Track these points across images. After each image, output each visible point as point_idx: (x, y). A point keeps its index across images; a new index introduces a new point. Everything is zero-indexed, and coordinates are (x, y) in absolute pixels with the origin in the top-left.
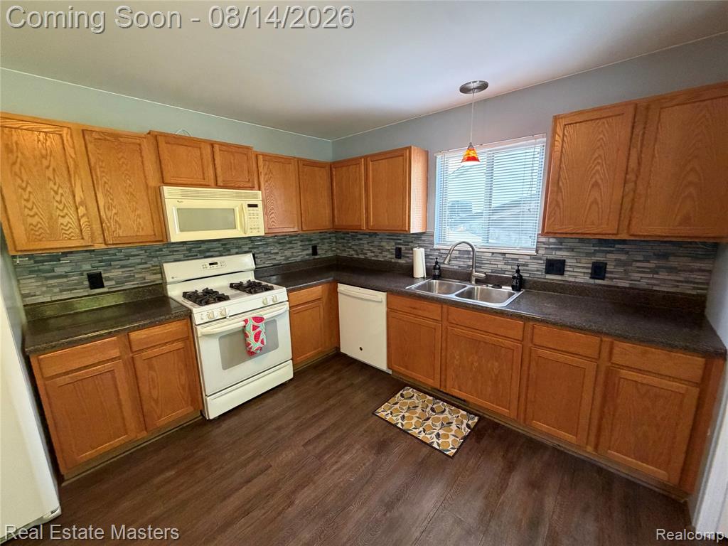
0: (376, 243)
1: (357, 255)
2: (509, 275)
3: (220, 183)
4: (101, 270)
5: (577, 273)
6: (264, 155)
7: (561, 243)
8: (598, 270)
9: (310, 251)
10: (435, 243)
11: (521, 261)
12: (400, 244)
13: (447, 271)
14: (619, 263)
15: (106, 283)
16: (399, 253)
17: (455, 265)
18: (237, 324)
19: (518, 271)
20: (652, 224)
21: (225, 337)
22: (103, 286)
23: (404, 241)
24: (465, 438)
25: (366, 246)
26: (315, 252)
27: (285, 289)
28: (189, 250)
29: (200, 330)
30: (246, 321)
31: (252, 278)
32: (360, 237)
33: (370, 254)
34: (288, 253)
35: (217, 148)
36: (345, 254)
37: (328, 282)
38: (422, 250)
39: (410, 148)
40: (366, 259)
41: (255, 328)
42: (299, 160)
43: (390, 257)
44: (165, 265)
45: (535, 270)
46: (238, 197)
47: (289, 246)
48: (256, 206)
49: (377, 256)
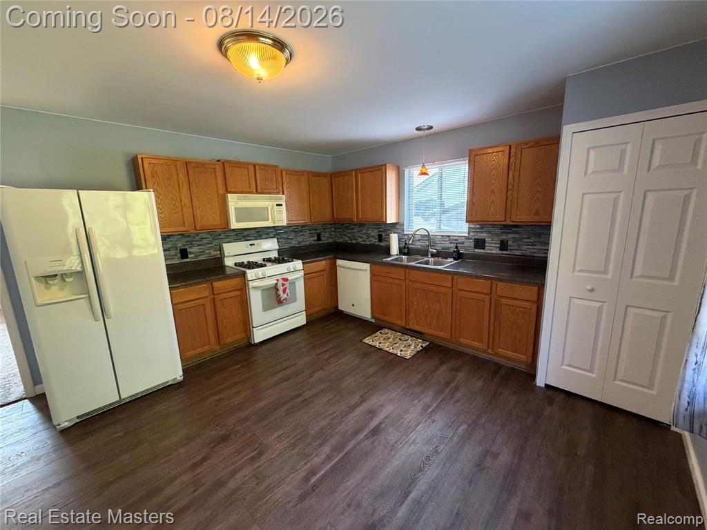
0: (364, 231)
1: (351, 240)
2: (452, 250)
3: (259, 191)
4: (187, 247)
5: (492, 248)
6: (287, 171)
7: (482, 228)
8: (504, 245)
9: (316, 238)
10: (405, 229)
11: (460, 241)
12: (381, 231)
13: (413, 249)
14: (515, 240)
15: (189, 256)
16: (380, 238)
17: (418, 245)
18: (272, 282)
19: (457, 247)
20: (522, 216)
21: (265, 290)
22: (187, 258)
23: (384, 229)
24: (418, 352)
25: (357, 234)
26: (319, 239)
27: (301, 261)
28: (237, 235)
29: (251, 284)
30: (278, 280)
31: (277, 256)
32: (352, 227)
33: (360, 240)
34: (300, 239)
35: (257, 167)
36: (341, 240)
37: (330, 259)
38: (396, 235)
39: (385, 165)
40: (357, 243)
41: (283, 285)
42: (309, 172)
43: (374, 241)
44: (224, 245)
45: (469, 246)
46: (271, 199)
47: (301, 234)
48: (281, 205)
49: (364, 241)
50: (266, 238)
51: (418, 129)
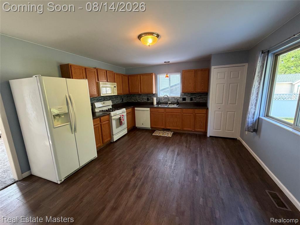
0: (141, 97)
1: (135, 101)
2: (175, 102)
3: (108, 81)
5: (188, 100)
6: (116, 73)
7: (185, 94)
8: (191, 99)
9: (121, 100)
10: (158, 96)
11: (178, 99)
12: (148, 97)
13: (161, 102)
14: (194, 98)
16: (148, 99)
17: (163, 101)
18: (118, 117)
19: (177, 101)
20: (198, 90)
21: (116, 120)
23: (151, 95)
24: (172, 135)
25: (138, 98)
26: (123, 101)
27: (125, 109)
29: (113, 118)
30: (121, 116)
32: (135, 96)
33: (139, 100)
34: (117, 101)
35: (107, 72)
36: (130, 101)
37: (132, 108)
38: (155, 98)
39: (152, 73)
40: (138, 102)
41: (123, 117)
42: (122, 74)
43: (145, 101)
44: (95, 103)
45: (181, 100)
46: (113, 84)
47: (117, 99)
48: (115, 87)
49: (141, 101)
50: (107, 101)
51: (165, 62)
